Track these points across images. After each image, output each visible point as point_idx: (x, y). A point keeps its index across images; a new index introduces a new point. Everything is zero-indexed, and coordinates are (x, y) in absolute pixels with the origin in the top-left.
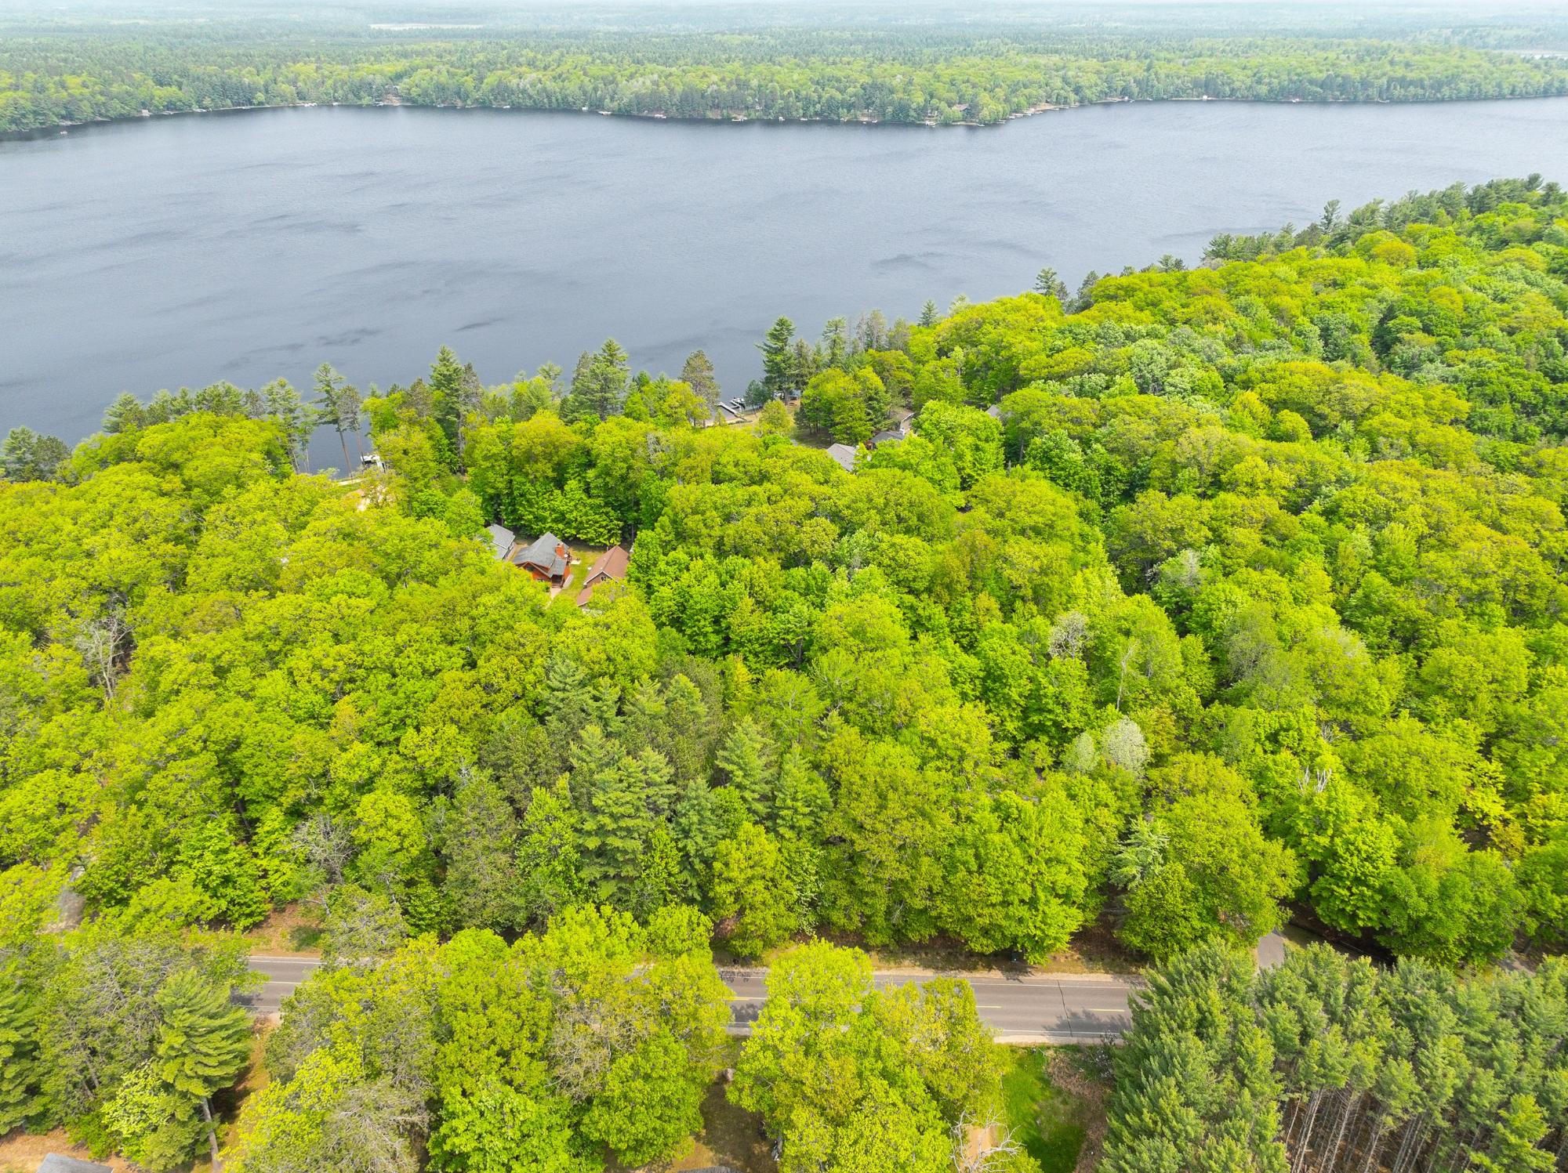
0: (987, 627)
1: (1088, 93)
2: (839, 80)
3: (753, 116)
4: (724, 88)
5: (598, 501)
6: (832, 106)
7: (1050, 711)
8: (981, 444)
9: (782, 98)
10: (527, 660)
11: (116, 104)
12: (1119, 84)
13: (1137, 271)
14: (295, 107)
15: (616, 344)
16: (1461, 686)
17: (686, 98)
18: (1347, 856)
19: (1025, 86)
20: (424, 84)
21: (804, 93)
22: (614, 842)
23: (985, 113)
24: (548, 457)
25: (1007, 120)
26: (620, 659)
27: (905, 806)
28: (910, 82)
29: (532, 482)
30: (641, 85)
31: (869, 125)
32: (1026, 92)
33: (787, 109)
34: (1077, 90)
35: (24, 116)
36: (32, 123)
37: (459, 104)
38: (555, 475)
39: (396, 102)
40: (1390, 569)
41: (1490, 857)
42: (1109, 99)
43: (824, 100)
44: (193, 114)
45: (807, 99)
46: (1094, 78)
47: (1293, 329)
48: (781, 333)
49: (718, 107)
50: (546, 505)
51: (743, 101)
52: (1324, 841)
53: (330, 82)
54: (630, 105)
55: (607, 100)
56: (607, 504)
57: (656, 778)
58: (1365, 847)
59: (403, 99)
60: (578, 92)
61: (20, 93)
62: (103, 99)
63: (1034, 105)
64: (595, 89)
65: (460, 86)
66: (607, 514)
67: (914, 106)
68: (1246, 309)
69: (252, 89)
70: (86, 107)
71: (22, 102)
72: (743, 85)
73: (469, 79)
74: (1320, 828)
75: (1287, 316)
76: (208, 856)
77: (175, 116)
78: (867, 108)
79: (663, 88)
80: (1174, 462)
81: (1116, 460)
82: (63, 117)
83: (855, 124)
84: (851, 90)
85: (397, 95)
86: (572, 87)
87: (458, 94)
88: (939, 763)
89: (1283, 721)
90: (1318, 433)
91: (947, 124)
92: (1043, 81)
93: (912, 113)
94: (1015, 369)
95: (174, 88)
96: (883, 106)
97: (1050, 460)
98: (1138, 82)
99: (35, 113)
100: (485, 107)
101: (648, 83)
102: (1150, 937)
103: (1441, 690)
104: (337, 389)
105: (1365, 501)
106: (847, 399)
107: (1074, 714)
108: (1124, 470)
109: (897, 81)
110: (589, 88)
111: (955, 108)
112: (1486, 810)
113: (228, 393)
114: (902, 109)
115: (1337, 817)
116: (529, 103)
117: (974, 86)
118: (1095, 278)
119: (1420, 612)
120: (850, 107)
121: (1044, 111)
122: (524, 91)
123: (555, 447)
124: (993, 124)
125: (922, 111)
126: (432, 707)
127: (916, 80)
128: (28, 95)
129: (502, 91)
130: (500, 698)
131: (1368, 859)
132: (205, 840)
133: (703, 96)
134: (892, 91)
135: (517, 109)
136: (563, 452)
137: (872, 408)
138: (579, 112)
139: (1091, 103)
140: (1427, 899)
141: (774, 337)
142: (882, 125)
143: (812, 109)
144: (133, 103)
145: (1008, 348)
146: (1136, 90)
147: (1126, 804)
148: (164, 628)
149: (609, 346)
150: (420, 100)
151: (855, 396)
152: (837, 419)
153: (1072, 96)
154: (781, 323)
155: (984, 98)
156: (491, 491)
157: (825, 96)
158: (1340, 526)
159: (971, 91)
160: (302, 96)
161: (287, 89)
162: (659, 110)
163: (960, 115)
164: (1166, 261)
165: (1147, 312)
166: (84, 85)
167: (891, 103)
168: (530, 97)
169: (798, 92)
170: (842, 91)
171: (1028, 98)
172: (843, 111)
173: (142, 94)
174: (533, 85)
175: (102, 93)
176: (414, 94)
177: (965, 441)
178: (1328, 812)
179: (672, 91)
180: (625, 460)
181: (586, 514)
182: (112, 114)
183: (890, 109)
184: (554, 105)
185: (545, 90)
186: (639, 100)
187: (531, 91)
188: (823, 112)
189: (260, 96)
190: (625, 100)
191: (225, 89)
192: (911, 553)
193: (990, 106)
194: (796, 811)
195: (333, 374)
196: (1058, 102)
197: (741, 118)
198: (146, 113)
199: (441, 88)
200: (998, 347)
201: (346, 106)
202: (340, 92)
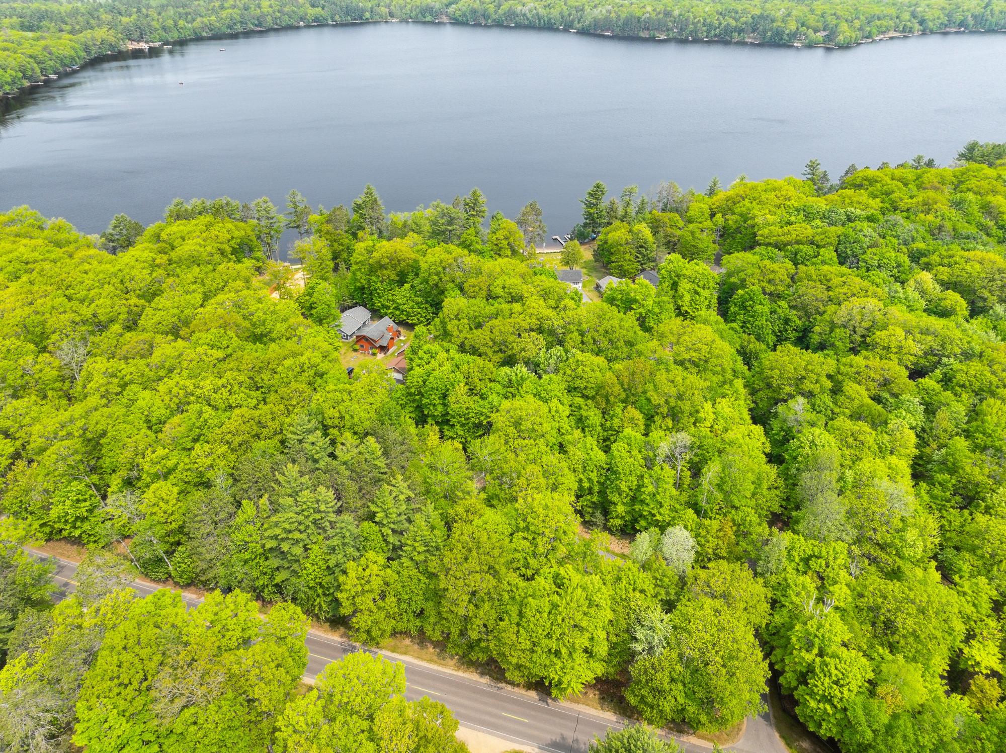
0: (628, 431)
1: (930, 24)
2: (736, 12)
3: (671, 36)
4: (654, 15)
5: (420, 300)
6: (728, 30)
7: (648, 505)
8: (700, 290)
9: (693, 24)
10: (290, 408)
11: (286, 18)
12: (958, 17)
13: (892, 165)
14: (386, 22)
15: (479, 192)
16: (989, 550)
17: (627, 22)
18: (821, 675)
19: (879, 19)
20: (464, 9)
21: (709, 20)
22: (285, 547)
23: (841, 38)
24: (394, 267)
25: (858, 44)
26: (347, 417)
27: (480, 563)
28: (789, 15)
29: (382, 282)
30: (600, 12)
31: (752, 44)
32: (878, 23)
33: (695, 31)
34: (922, 22)
35: (235, 24)
36: (239, 28)
37: (483, 23)
38: (397, 278)
39: (445, 19)
40: (977, 435)
41: (961, 703)
42: (948, 30)
43: (722, 26)
44: (328, 25)
45: (711, 25)
46: (937, 13)
47: (996, 223)
48: (597, 193)
49: (648, 29)
50: (390, 298)
51: (666, 25)
52: (808, 657)
53: (409, 6)
54: (590, 26)
55: (576, 22)
56: (427, 302)
57: (323, 508)
58: (836, 672)
59: (451, 19)
60: (558, 16)
61: (235, 10)
62: (279, 15)
63: (883, 33)
64: (570, 15)
65: (486, 10)
66: (426, 308)
67: (787, 31)
68: (960, 203)
69: (363, 10)
70: (269, 19)
71: (235, 16)
72: (668, 14)
73: (492, 6)
74: (809, 647)
75: (995, 212)
76: (68, 503)
77: (318, 26)
78: (753, 31)
79: (613, 15)
80: (832, 322)
81: (793, 315)
82: (256, 26)
83: (742, 43)
84: (744, 19)
85: (447, 15)
86: (555, 13)
87: (484, 16)
88: (525, 535)
89: (816, 549)
90: (975, 312)
91: (810, 46)
92: (895, 14)
93: (785, 37)
94: (755, 235)
95: (320, 9)
96: (765, 31)
97: (745, 308)
98: (974, 17)
99: (242, 23)
100: (500, 25)
101: (604, 11)
102: (643, 700)
103: (973, 550)
104: (301, 207)
105: (975, 377)
106: (621, 245)
107: (665, 511)
108: (799, 322)
109: (779, 14)
110: (566, 13)
111: (818, 34)
112: (978, 659)
113: (227, 204)
114: (778, 33)
115: (823, 641)
116: (527, 23)
117: (838, 18)
118: (855, 169)
119: (981, 477)
120: (740, 31)
121: (892, 38)
122: (524, 15)
123: (399, 261)
124: (845, 47)
125: (794, 36)
126: (217, 431)
127: (794, 13)
128: (239, 12)
129: (511, 14)
130: (265, 432)
131: (836, 683)
132: (69, 492)
133: (639, 21)
134: (773, 21)
135: (519, 27)
136: (403, 264)
137: (641, 253)
138: (557, 30)
139: (932, 32)
140: (874, 731)
141: (591, 195)
142: (761, 45)
143: (713, 32)
144: (295, 18)
145: (753, 218)
146: (971, 22)
147: (663, 592)
148: (106, 352)
149: (475, 192)
150: (460, 19)
151: (627, 243)
152: (613, 259)
153: (917, 26)
154: (598, 186)
155: (844, 26)
156: (358, 284)
157: (724, 23)
158: (948, 393)
159: (835, 22)
160: (392, 15)
161: (384, 10)
162: (607, 30)
163: (821, 39)
164: (918, 160)
165: (878, 200)
166: (271, 6)
167: (771, 30)
168: (528, 19)
169: (705, 20)
170: (736, 20)
171: (879, 27)
172: (735, 34)
173: (301, 12)
174: (530, 11)
175: (279, 11)
176: (457, 15)
177: (685, 286)
178: (816, 636)
179: (618, 16)
180: (438, 274)
181: (412, 308)
182: (283, 24)
183: (769, 34)
184: (542, 24)
185: (537, 14)
186: (596, 23)
187: (529, 15)
188: (720, 34)
189: (367, 15)
190: (587, 22)
191: (348, 11)
192: (587, 369)
193: (845, 32)
194: (415, 549)
195: (299, 197)
196: (904, 31)
197: (663, 37)
198: (302, 24)
199: (474, 12)
200: (745, 217)
201: (417, 22)
202: (414, 13)
